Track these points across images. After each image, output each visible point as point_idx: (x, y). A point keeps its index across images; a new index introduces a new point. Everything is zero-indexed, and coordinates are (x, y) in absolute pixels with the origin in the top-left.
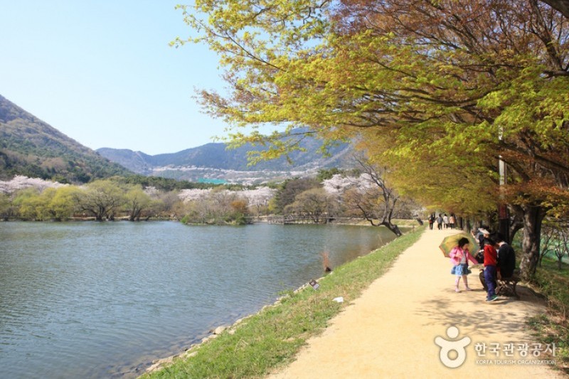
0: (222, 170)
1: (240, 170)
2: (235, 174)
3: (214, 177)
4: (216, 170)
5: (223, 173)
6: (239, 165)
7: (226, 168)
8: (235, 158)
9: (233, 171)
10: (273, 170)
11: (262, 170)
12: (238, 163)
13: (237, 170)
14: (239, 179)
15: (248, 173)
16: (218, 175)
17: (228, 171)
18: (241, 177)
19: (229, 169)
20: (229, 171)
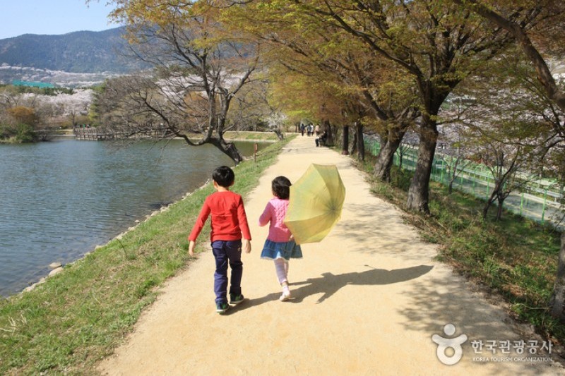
0: (48, 71)
1: (73, 71)
2: (66, 76)
3: (36, 79)
4: (38, 70)
5: (50, 74)
6: (71, 65)
7: (53, 68)
8: (65, 56)
9: (63, 72)
10: (116, 72)
11: (101, 72)
12: (69, 63)
13: (68, 71)
14: (71, 83)
15: (84, 75)
16: (42, 77)
17: (55, 72)
18: (74, 80)
19: (57, 70)
20: (57, 73)
